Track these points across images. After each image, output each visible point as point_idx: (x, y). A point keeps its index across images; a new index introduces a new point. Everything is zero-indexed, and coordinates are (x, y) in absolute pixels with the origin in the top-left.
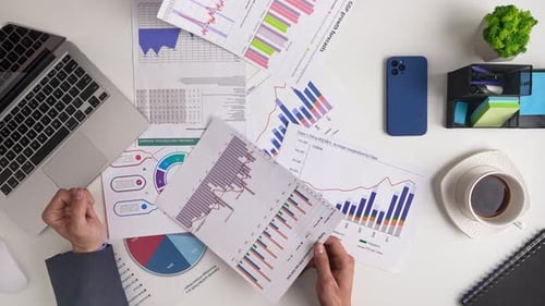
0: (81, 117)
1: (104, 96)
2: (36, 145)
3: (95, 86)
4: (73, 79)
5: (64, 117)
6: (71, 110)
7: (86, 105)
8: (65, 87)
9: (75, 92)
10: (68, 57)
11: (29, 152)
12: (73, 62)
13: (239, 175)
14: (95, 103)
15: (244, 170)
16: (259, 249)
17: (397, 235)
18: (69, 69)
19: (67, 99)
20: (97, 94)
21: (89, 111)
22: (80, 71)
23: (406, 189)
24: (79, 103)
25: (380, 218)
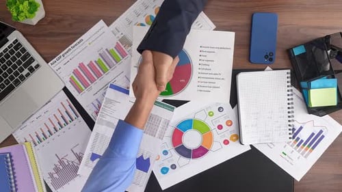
0: (22, 78)
1: (38, 66)
4: (19, 55)
5: (12, 78)
6: (17, 74)
7: (26, 71)
10: (16, 41)
13: (61, 168)
14: (32, 70)
15: (57, 170)
16: (63, 122)
17: (305, 157)
21: (28, 75)
23: (321, 132)
24: (22, 70)
25: (300, 143)
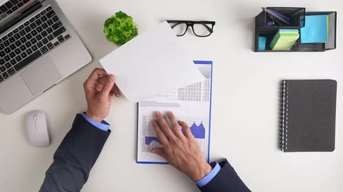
2: (19, 59)
3: (63, 29)
8: (45, 26)
9: (50, 31)
11: (14, 62)
12: (53, 12)
18: (49, 15)
19: (44, 34)
20: (64, 35)
22: (56, 18)
